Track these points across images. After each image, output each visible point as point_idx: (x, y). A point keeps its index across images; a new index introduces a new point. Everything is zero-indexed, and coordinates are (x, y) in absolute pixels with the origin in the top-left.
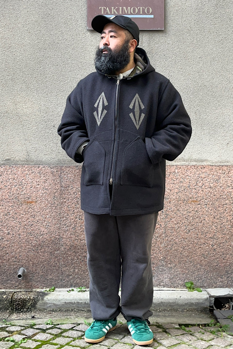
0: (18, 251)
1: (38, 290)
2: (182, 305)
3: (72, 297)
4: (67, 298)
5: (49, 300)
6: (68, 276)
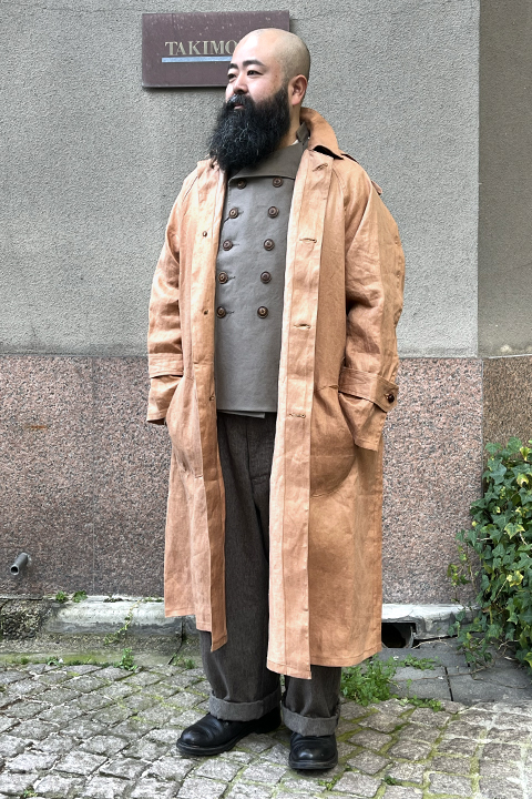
0: (16, 520)
1: (53, 597)
3: (109, 613)
4: (102, 614)
5: (66, 617)
6: (109, 571)
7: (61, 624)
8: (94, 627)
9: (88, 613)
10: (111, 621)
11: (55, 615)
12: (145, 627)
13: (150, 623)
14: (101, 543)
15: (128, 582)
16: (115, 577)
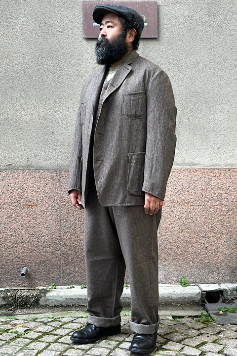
0: (21, 251)
1: (41, 288)
2: (175, 299)
3: (72, 294)
4: (68, 294)
5: (51, 297)
6: (69, 274)
7: (48, 300)
8: (64, 301)
9: (62, 294)
11: (45, 296)
15: (79, 279)
16: (72, 277)
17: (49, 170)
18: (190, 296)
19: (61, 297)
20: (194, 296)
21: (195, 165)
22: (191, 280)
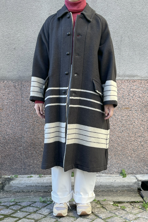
1: (6, 177)
2: (116, 187)
3: (31, 182)
4: (28, 182)
5: (14, 184)
6: (29, 166)
7: (11, 187)
8: (25, 188)
9: (23, 182)
10: (32, 185)
11: (9, 183)
12: (46, 186)
13: (48, 185)
14: (26, 155)
15: (37, 169)
16: (32, 168)
17: (12, 80)
18: (128, 184)
19: (22, 184)
20: (131, 184)
21: (134, 76)
22: (129, 171)
